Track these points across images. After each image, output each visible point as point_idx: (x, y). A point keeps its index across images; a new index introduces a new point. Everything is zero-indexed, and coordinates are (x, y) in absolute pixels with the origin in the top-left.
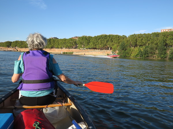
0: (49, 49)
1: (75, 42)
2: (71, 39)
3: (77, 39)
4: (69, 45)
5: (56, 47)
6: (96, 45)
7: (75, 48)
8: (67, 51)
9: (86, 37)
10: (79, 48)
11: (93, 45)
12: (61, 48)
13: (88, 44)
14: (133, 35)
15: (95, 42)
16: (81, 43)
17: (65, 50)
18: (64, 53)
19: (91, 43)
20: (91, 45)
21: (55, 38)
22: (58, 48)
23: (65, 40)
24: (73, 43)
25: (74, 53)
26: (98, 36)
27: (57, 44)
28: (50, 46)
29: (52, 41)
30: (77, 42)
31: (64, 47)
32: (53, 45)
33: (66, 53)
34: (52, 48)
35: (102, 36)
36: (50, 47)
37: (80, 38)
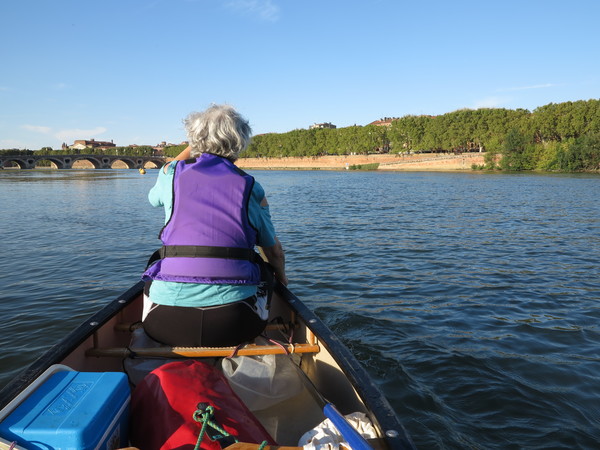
0: (311, 158)
1: (384, 136)
2: (372, 127)
3: (388, 124)
4: (366, 145)
5: (331, 151)
6: (440, 142)
7: (384, 152)
8: (363, 161)
9: (413, 119)
10: (396, 153)
11: (432, 142)
12: (345, 154)
13: (419, 138)
14: (546, 108)
15: (438, 132)
16: (401, 138)
17: (355, 159)
18: (353, 168)
19: (427, 137)
20: (428, 141)
21: (326, 125)
22: (337, 154)
23: (355, 129)
24: (377, 138)
25: (380, 167)
26: (447, 116)
27: (333, 141)
28: (314, 149)
29: (318, 135)
30: (389, 136)
31: (352, 150)
32: (321, 145)
33: (360, 167)
34: (319, 154)
35: (457, 113)
36: (315, 153)
37: (396, 122)
